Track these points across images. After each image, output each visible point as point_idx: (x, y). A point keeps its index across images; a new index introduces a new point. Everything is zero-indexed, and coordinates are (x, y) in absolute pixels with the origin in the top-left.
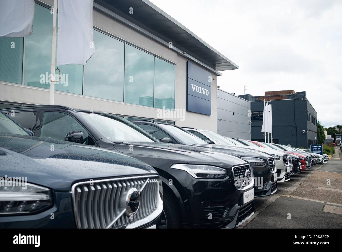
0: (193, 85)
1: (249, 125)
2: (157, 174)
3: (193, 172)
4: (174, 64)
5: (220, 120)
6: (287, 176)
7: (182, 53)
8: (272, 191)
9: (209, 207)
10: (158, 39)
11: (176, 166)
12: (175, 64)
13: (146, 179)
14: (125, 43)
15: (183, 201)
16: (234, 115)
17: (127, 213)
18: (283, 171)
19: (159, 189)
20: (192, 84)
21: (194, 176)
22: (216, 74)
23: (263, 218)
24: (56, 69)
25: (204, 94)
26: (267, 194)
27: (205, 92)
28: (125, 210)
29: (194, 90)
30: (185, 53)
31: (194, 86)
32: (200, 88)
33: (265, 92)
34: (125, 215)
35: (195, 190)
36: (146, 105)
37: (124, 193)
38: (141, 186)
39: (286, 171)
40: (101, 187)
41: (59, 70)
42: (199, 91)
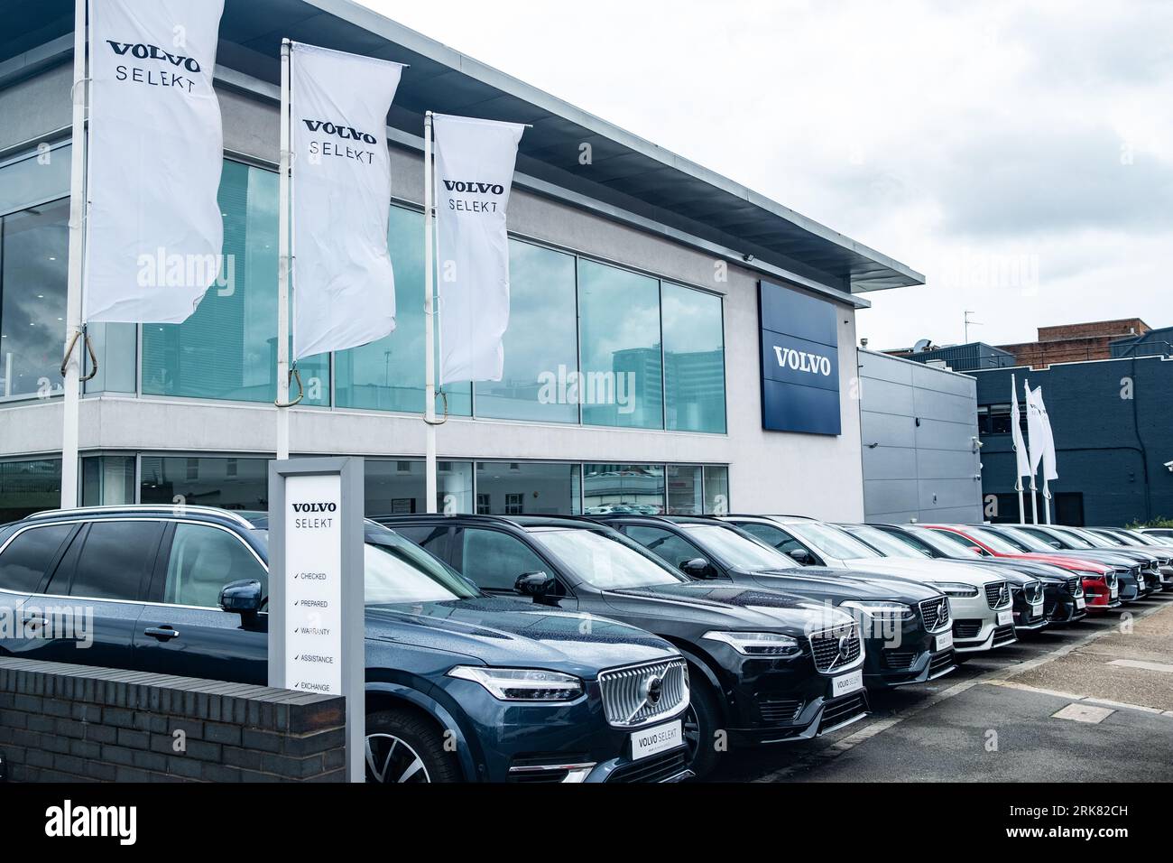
0: (778, 349)
1: (974, 453)
2: (680, 656)
3: (740, 644)
4: (720, 295)
5: (871, 447)
6: (1001, 633)
7: (740, 259)
8: (932, 672)
9: (769, 701)
10: (667, 230)
11: (711, 635)
12: (723, 294)
13: (667, 663)
14: (576, 257)
15: (726, 693)
16: (918, 425)
17: (649, 704)
18: (988, 623)
19: (684, 676)
20: (775, 347)
21: (743, 651)
22: (851, 306)
23: (904, 729)
24: (436, 394)
25: (815, 371)
26: (918, 680)
27: (818, 364)
28: (646, 700)
29: (782, 363)
30: (751, 257)
31: (782, 353)
32: (803, 355)
33: (1040, 330)
34: (645, 706)
35: (745, 674)
36: (642, 424)
37: (644, 681)
38: (661, 673)
39: (997, 622)
40: (617, 676)
41: (444, 395)
42: (800, 366)
